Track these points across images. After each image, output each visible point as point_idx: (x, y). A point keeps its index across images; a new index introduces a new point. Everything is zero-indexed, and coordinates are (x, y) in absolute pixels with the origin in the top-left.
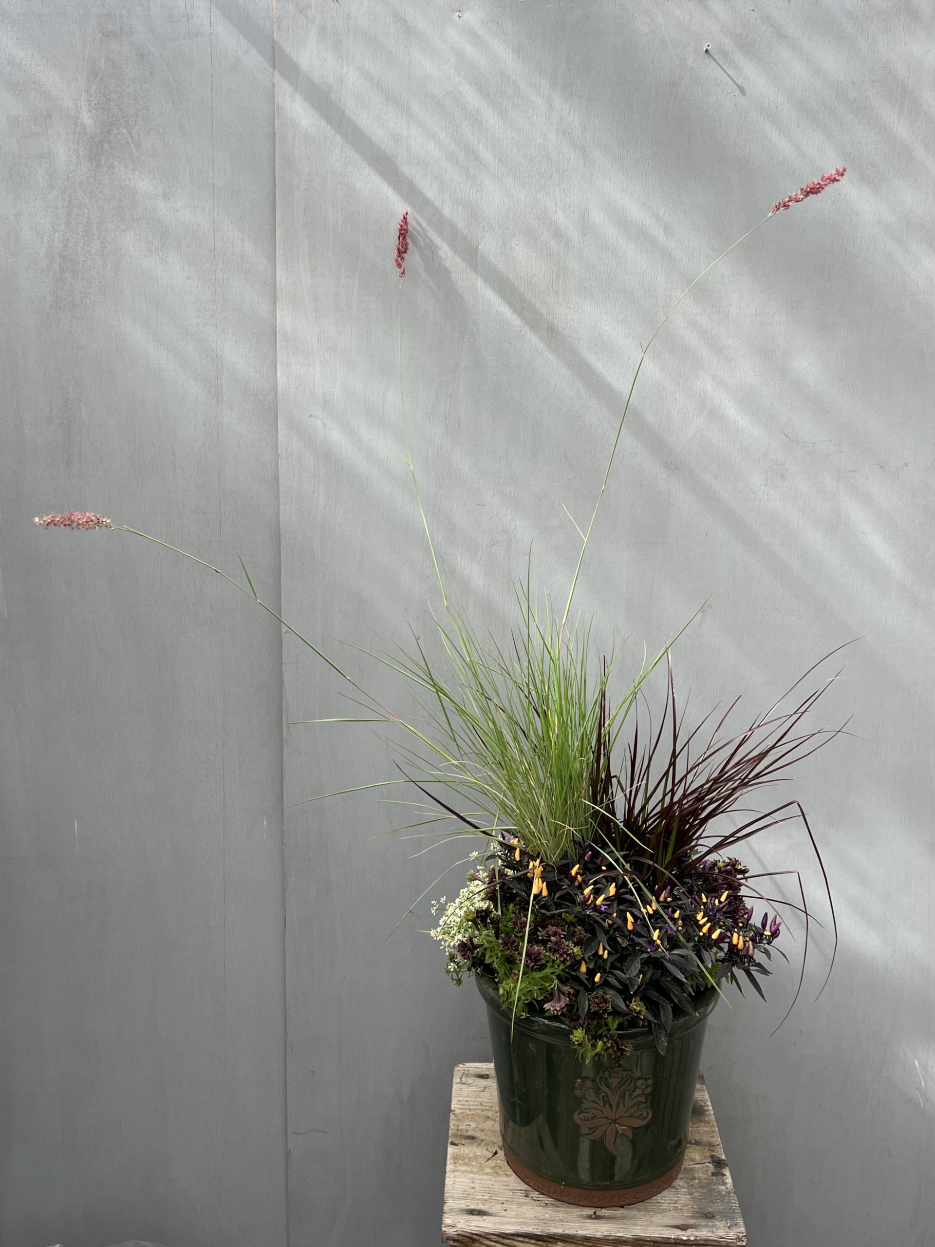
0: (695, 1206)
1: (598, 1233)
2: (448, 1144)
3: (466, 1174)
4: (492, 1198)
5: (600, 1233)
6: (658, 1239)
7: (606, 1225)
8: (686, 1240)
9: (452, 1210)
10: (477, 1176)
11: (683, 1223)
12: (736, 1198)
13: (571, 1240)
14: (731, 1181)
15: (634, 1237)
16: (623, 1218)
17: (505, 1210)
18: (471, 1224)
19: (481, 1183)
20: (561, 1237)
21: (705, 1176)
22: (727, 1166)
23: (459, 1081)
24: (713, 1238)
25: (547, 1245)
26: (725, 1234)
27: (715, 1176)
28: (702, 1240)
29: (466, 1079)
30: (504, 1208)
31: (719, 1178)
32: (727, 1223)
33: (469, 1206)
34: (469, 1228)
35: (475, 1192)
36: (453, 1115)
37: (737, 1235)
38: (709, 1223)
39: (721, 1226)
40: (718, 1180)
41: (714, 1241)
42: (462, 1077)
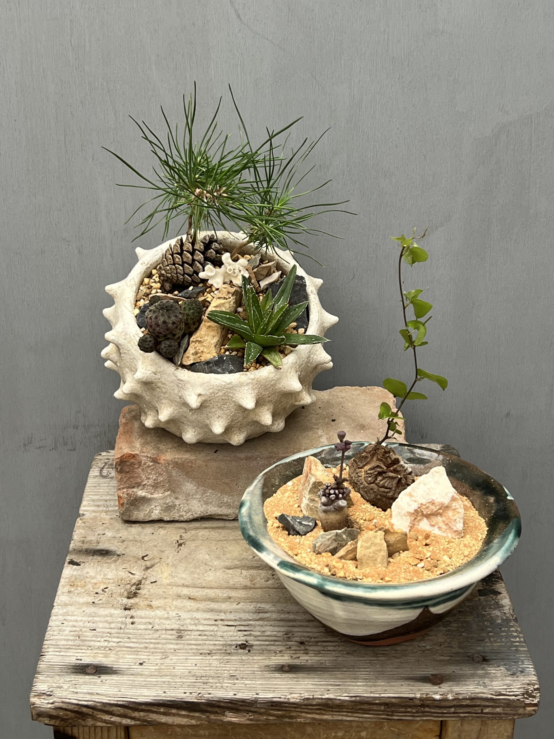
1: (293, 695)
2: (64, 563)
3: (85, 609)
4: (122, 644)
5: (295, 696)
6: (394, 700)
7: (307, 681)
8: (440, 700)
9: (51, 667)
10: (102, 612)
11: (435, 672)
12: (519, 629)
13: (247, 708)
14: (509, 603)
15: (353, 699)
17: (141, 664)
18: (79, 690)
19: (106, 622)
20: (230, 705)
22: (502, 580)
23: (98, 474)
24: (484, 696)
25: (208, 717)
26: (505, 687)
27: (483, 596)
28: (467, 699)
29: (108, 471)
30: (140, 659)
31: (491, 599)
32: (508, 670)
33: (81, 660)
34: (75, 696)
35: (94, 636)
36: (80, 522)
37: (524, 687)
38: (478, 670)
39: (499, 675)
40: (490, 601)
41: (487, 699)
42: (103, 468)
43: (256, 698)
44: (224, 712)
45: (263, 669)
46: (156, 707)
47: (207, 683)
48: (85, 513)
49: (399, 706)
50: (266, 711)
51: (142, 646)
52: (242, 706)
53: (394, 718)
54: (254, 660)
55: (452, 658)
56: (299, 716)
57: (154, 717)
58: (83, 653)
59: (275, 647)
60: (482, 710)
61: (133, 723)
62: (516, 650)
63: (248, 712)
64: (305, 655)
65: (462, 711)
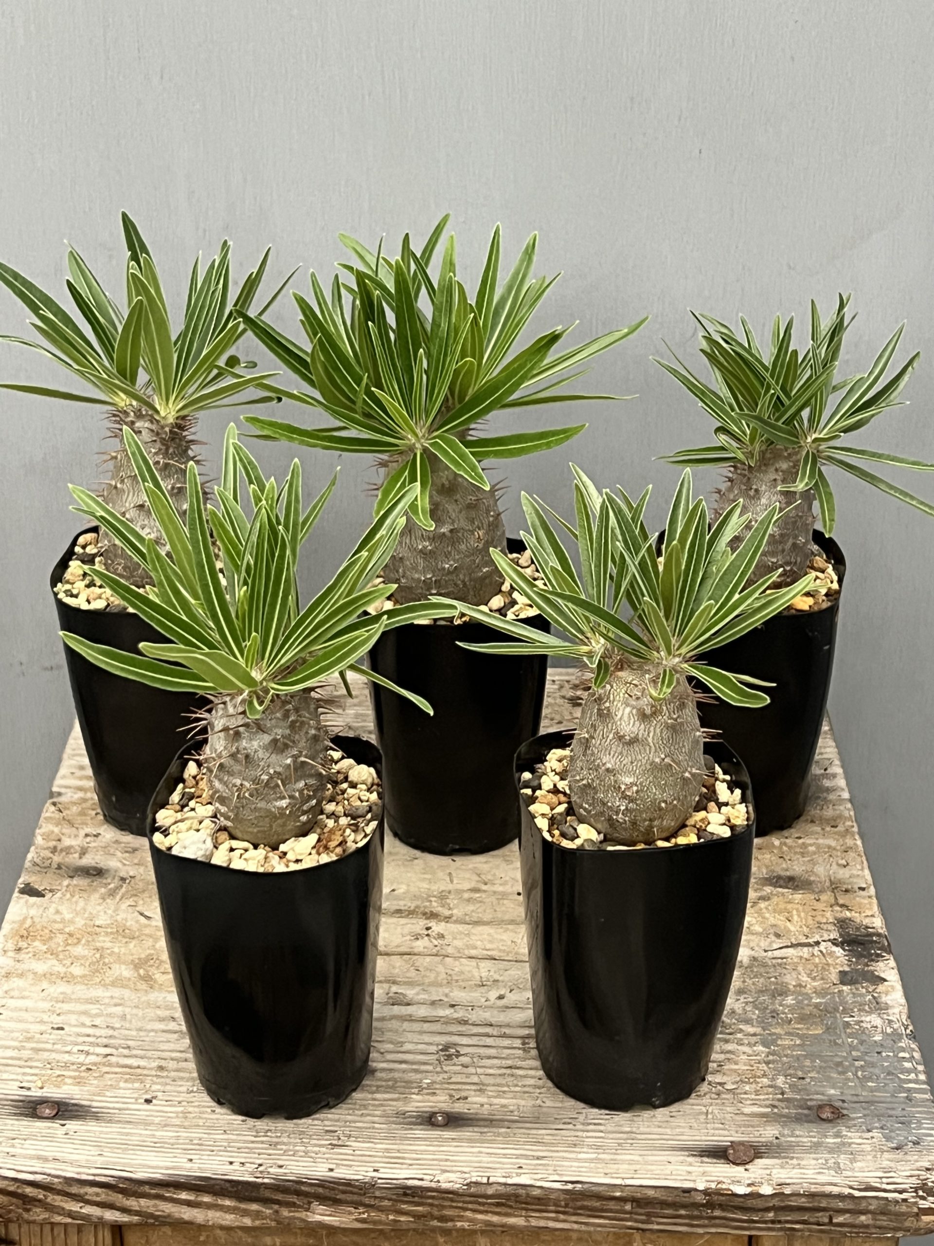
0: (780, 1081)
1: (448, 1175)
2: (13, 891)
3: (45, 985)
4: (113, 1059)
5: (452, 1176)
6: (651, 1193)
7: (478, 1148)
8: (745, 1195)
10: (80, 991)
11: (738, 1137)
12: (917, 1055)
13: (355, 1198)
14: (903, 1001)
15: (570, 1187)
17: (148, 1101)
18: (19, 1151)
19: (85, 1013)
20: (321, 1190)
21: (817, 984)
22: (890, 952)
24: (835, 1190)
25: (276, 1212)
26: (881, 1174)
27: (850, 984)
28: (799, 1195)
30: (147, 1091)
31: (864, 990)
32: (888, 1139)
33: (29, 1089)
34: (11, 1163)
35: (60, 1041)
36: (53, 808)
37: (919, 1176)
38: (826, 1137)
39: (868, 1148)
40: (861, 995)
41: (841, 1197)
43: (373, 1178)
44: (310, 1203)
45: (391, 1119)
46: (171, 1189)
47: (277, 1144)
48: (63, 790)
49: (664, 1204)
50: (393, 1205)
51: (155, 1064)
52: (344, 1192)
53: (650, 1226)
54: (375, 1099)
55: (776, 1110)
56: (458, 1216)
57: (167, 1208)
58: (33, 1075)
59: (419, 1076)
60: (831, 1218)
61: (125, 1218)
62: (907, 1097)
63: (356, 1205)
64: (478, 1093)
65: (789, 1218)
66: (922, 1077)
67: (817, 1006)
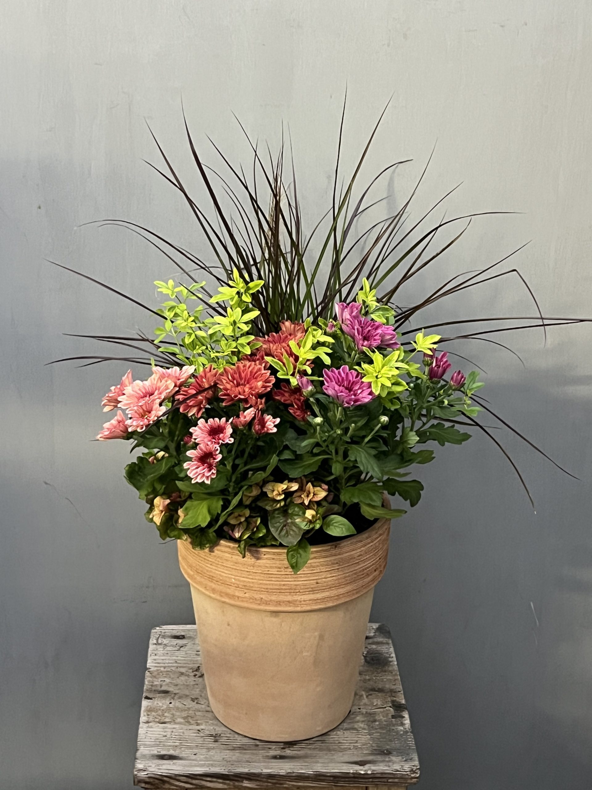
0: (374, 745)
1: (282, 771)
2: (142, 698)
4: (182, 744)
6: (338, 774)
7: (289, 764)
8: (364, 774)
9: (144, 756)
10: (169, 726)
11: (361, 759)
12: (412, 737)
13: (256, 778)
14: (409, 722)
15: (315, 773)
16: (305, 757)
17: (195, 755)
18: (161, 768)
19: (172, 732)
20: (246, 776)
21: (385, 718)
22: (406, 709)
23: (155, 642)
24: (388, 772)
25: (234, 783)
26: (400, 767)
27: (395, 718)
28: (379, 773)
29: (162, 640)
30: (194, 752)
32: (403, 758)
33: (160, 752)
34: (160, 771)
35: (167, 739)
36: (148, 673)
37: (411, 768)
38: (386, 758)
39: (397, 761)
40: (398, 721)
41: (390, 774)
42: (158, 638)
43: (261, 772)
44: (243, 780)
45: (265, 757)
46: (205, 777)
47: (233, 764)
48: (150, 667)
49: (341, 777)
50: (266, 780)
51: (194, 745)
52: (253, 777)
53: (338, 784)
54: (260, 752)
55: (372, 752)
56: (285, 783)
57: (204, 783)
58: (160, 748)
59: (271, 746)
60: (387, 780)
61: (191, 786)
62: (409, 748)
63: (257, 780)
64: (288, 750)
65: (376, 781)
66: (413, 743)
67: (385, 725)
